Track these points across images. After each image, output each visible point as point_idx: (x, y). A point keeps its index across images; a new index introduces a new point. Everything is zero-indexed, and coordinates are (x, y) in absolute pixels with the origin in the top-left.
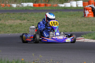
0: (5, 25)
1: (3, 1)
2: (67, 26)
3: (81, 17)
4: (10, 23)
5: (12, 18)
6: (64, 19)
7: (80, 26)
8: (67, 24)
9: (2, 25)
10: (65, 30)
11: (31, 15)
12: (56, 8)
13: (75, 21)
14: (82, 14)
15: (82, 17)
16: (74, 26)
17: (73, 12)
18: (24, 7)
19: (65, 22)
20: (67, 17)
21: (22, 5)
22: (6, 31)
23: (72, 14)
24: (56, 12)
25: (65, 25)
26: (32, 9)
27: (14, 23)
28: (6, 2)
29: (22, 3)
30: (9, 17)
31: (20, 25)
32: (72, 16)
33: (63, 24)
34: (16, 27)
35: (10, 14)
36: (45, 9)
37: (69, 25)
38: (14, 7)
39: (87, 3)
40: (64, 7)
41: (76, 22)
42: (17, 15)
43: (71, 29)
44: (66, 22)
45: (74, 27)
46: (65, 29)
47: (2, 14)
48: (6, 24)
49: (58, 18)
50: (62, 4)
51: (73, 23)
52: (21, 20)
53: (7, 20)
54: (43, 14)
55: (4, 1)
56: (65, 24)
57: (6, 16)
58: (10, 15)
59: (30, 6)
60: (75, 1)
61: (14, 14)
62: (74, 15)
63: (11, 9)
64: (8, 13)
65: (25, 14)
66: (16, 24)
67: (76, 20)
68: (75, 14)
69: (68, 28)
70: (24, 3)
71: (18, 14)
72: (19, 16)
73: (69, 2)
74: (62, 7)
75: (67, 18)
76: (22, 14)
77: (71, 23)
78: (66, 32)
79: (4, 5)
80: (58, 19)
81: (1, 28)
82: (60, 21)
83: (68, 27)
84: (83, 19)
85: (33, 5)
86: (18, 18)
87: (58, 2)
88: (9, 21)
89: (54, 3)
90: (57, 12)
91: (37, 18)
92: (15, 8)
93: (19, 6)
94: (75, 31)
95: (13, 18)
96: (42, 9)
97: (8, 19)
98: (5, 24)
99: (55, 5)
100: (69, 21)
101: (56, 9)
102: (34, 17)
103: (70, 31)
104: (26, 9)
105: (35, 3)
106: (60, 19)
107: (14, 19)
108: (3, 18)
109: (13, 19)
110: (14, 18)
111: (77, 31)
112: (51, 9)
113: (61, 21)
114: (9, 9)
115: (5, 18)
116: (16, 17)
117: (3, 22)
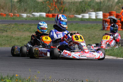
1: (11, 11)
3: (99, 30)
4: (17, 36)
7: (98, 40)
12: (71, 20)
14: (100, 27)
15: (101, 30)
16: (90, 40)
17: (90, 24)
18: (35, 17)
20: (83, 29)
21: (33, 15)
23: (89, 27)
24: (71, 24)
26: (44, 20)
27: (22, 35)
28: (15, 11)
29: (33, 12)
30: (17, 28)
31: (28, 38)
32: (89, 28)
34: (24, 40)
35: (18, 25)
38: (23, 18)
39: (107, 14)
40: (82, 18)
41: (92, 36)
47: (10, 24)
48: (12, 37)
50: (79, 14)
51: (89, 37)
52: (30, 32)
53: (14, 32)
55: (13, 10)
57: (13, 27)
58: (18, 26)
59: (42, 16)
60: (94, 12)
64: (16, 24)
65: (36, 25)
66: (24, 36)
67: (93, 33)
68: (92, 27)
70: (35, 12)
71: (28, 25)
72: (28, 28)
73: (87, 13)
74: (78, 18)
76: (31, 25)
77: (87, 37)
79: (13, 15)
81: (7, 40)
84: (101, 32)
85: (46, 15)
86: (27, 30)
87: (75, 12)
88: (17, 33)
89: (69, 13)
90: (72, 24)
93: (29, 16)
95: (22, 29)
97: (16, 31)
98: (11, 36)
99: (71, 16)
100: (85, 34)
105: (49, 13)
108: (9, 29)
109: (21, 31)
110: (22, 30)
114: (18, 19)
115: (12, 29)
116: (25, 29)
117: (9, 34)
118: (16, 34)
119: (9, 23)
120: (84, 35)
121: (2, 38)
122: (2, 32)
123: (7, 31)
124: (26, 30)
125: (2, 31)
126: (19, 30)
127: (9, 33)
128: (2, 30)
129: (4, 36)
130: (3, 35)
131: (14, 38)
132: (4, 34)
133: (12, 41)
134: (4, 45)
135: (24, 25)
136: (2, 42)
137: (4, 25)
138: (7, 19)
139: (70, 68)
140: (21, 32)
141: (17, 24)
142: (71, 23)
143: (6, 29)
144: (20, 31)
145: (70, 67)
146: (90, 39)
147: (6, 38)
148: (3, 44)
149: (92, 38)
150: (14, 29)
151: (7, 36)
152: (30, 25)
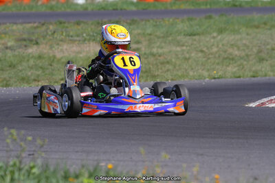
0: (52, 59)
2: (241, 58)
4: (66, 54)
5: (72, 36)
6: (233, 37)
8: (243, 54)
9: (44, 58)
10: (235, 72)
11: (131, 27)
12: (206, 5)
13: (268, 44)
16: (263, 59)
17: (259, 15)
19: (235, 48)
20: (241, 31)
22: (53, 77)
23: (256, 23)
24: (206, 18)
25: (236, 55)
26: (134, 8)
27: (80, 52)
30: (64, 34)
32: (257, 27)
33: (231, 54)
35: (66, 25)
36: (174, 8)
37: (247, 55)
38: (77, 4)
41: (269, 47)
42: (89, 29)
43: (254, 69)
44: (239, 49)
45: (265, 62)
46: (234, 70)
47: (43, 24)
48: (54, 57)
49: (215, 34)
51: (260, 51)
53: (58, 44)
54: (167, 22)
56: (237, 52)
57: (54, 32)
58: (67, 27)
61: (78, 24)
62: (263, 26)
63: (68, 10)
64: (61, 23)
66: (85, 54)
67: (270, 41)
68: (265, 24)
69: (246, 66)
71: (92, 24)
72: (93, 32)
75: (240, 33)
76: (102, 24)
77: (255, 50)
78: (239, 77)
80: (214, 38)
81: (41, 68)
82: (220, 46)
83: (245, 63)
86: (92, 39)
88: (65, 47)
90: (210, 17)
91: (150, 35)
92: (82, 6)
94: (266, 75)
95: (78, 36)
96: (163, 8)
97: (62, 40)
98: (51, 55)
100: (247, 43)
101: (208, 7)
102: (139, 34)
103: (251, 74)
104: (115, 8)
106: (219, 37)
107: (79, 41)
108: (44, 37)
109: (75, 41)
110: (78, 39)
111: (271, 74)
112: (192, 8)
113: (223, 45)
114: (63, 9)
115: (51, 38)
116: (84, 35)
117: (45, 51)
118: (62, 50)
119: (43, 22)
120: (245, 45)
121: (28, 60)
122: (26, 46)
123: (37, 43)
124: (88, 38)
125: (24, 43)
126: (70, 38)
127: (43, 49)
128: (25, 40)
129: (33, 57)
130: (29, 54)
131: (59, 60)
132: (30, 51)
133: (53, 70)
134: (35, 80)
135: (82, 25)
136: (29, 74)
137: (28, 26)
138: (34, 11)
139: (233, 141)
140: (77, 42)
141: (64, 23)
142: (208, 15)
143: (36, 36)
144: (73, 41)
145: (233, 138)
146: (263, 55)
147: (39, 61)
148: (33, 77)
149: (268, 53)
150: (55, 36)
151: (40, 57)
152: (98, 23)
